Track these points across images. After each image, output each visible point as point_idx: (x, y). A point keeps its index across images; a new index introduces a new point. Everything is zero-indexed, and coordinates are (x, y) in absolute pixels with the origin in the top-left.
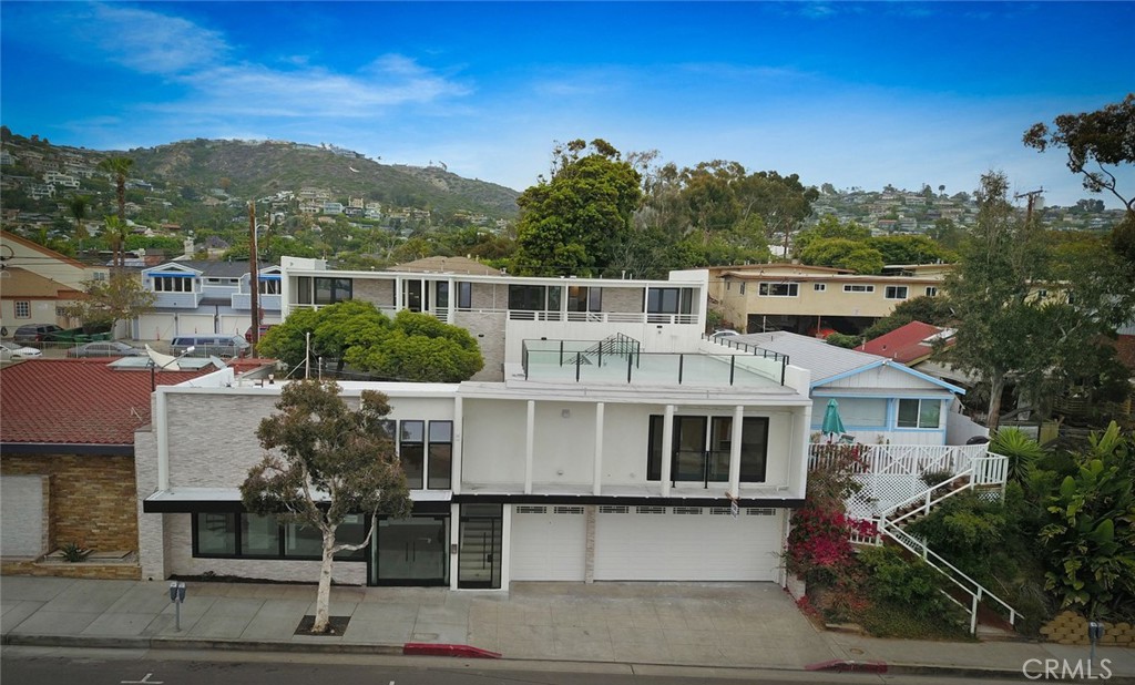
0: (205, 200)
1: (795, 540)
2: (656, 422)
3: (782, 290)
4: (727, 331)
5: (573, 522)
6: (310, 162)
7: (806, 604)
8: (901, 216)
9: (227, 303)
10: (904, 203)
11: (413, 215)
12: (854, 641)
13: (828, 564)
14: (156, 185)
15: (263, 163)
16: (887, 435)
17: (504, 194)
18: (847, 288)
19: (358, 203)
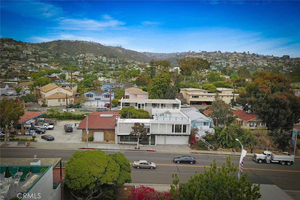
0: (62, 56)
1: (189, 139)
2: (173, 126)
3: (195, 97)
4: (186, 105)
5: (163, 137)
6: (88, 46)
7: (190, 147)
8: (237, 60)
9: (100, 99)
10: (238, 56)
11: (114, 60)
12: (195, 150)
13: (193, 142)
14: (50, 53)
15: (76, 46)
16: (202, 126)
17: (136, 54)
18: (208, 96)
19: (100, 57)
